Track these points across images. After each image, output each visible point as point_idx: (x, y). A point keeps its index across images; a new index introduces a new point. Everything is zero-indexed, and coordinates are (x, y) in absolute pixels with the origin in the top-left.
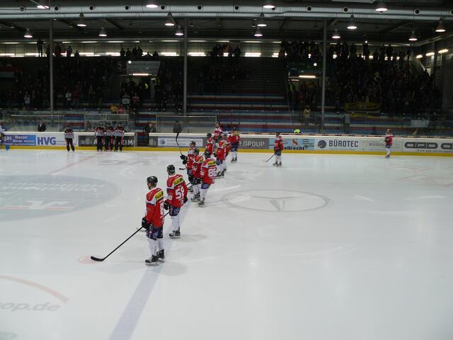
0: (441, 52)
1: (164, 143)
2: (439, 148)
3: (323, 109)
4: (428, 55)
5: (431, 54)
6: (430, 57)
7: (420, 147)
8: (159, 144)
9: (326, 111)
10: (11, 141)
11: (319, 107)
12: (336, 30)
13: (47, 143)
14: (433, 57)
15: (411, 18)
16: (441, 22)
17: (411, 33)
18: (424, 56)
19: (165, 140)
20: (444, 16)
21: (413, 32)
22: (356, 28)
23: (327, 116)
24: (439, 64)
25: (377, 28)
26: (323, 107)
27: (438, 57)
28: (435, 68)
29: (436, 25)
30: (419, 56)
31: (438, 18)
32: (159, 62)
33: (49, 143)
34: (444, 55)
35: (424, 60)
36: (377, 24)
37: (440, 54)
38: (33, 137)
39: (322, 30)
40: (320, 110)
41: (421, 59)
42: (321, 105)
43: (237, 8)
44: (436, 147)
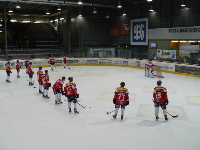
0: (61, 19)
3: (7, 47)
4: (55, 20)
5: (57, 20)
6: (56, 21)
11: (4, 46)
12: (10, 8)
14: (58, 22)
15: (47, 3)
16: (59, 6)
17: (47, 11)
18: (54, 21)
20: (61, 3)
21: (48, 10)
22: (20, 7)
23: (9, 51)
24: (61, 25)
25: (31, 7)
26: (7, 46)
27: (60, 22)
28: (59, 27)
29: (57, 7)
30: (52, 21)
31: (58, 4)
34: (62, 20)
35: (54, 23)
36: (31, 6)
37: (61, 20)
39: (3, 8)
40: (5, 48)
41: (52, 22)
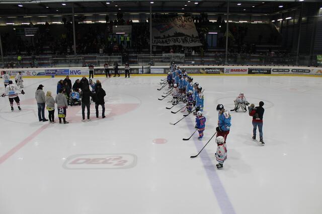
0: (287, 19)
2: (290, 72)
5: (280, 20)
7: (281, 71)
8: (139, 72)
10: (55, 73)
18: (276, 21)
27: (284, 22)
28: (282, 28)
30: (273, 21)
32: (131, 26)
33: (77, 74)
38: (66, 70)
42: (225, 49)
44: (289, 71)
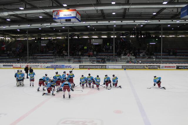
1: (108, 67)
8: (107, 68)
9: (163, 55)
10: (56, 67)
13: (68, 68)
19: (109, 66)
32: (102, 40)
33: (69, 68)
38: (63, 66)
42: (161, 53)
43: (134, 21)
